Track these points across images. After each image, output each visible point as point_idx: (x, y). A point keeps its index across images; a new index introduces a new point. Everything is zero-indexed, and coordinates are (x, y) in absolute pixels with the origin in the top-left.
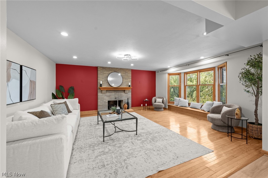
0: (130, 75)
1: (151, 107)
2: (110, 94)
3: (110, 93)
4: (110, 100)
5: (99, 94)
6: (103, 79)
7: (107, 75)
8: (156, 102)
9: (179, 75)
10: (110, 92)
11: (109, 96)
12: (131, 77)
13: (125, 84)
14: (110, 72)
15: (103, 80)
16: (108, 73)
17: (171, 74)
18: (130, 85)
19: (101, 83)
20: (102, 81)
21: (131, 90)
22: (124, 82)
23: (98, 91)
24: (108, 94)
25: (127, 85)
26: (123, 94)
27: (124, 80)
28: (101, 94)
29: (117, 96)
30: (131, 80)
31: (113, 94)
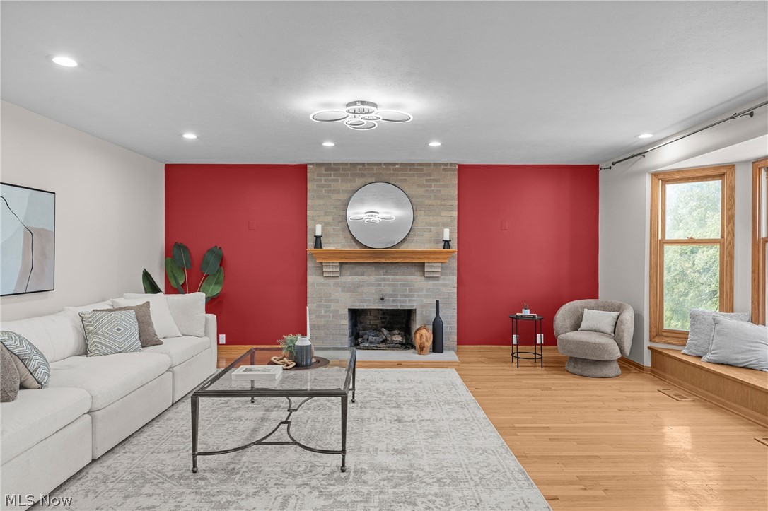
0: (450, 189)
1: (548, 353)
2: (357, 279)
3: (356, 274)
4: (358, 306)
5: (313, 279)
6: (326, 214)
7: (343, 197)
8: (583, 326)
9: (721, 176)
10: (359, 269)
11: (353, 289)
12: (456, 203)
13: (427, 235)
14: (359, 181)
15: (330, 218)
16: (349, 187)
17: (669, 177)
18: (447, 237)
19: (319, 233)
20: (325, 224)
21: (454, 264)
22: (419, 225)
23: (310, 264)
24: (348, 278)
25: (437, 242)
26: (416, 280)
27: (422, 217)
28: (321, 280)
29: (387, 290)
30: (455, 214)
31: (372, 279)
